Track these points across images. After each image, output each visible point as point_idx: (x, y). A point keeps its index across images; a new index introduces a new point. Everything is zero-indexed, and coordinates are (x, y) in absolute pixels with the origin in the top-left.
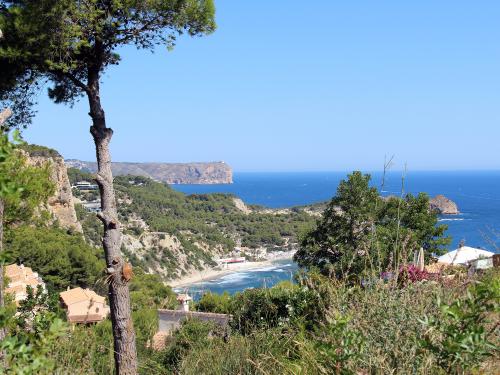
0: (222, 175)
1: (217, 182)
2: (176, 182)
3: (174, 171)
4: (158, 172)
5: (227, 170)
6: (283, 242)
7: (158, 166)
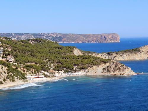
0: (115, 39)
1: (113, 41)
2: (96, 42)
3: (96, 37)
4: (89, 38)
5: (117, 36)
6: (73, 69)
7: (89, 35)
